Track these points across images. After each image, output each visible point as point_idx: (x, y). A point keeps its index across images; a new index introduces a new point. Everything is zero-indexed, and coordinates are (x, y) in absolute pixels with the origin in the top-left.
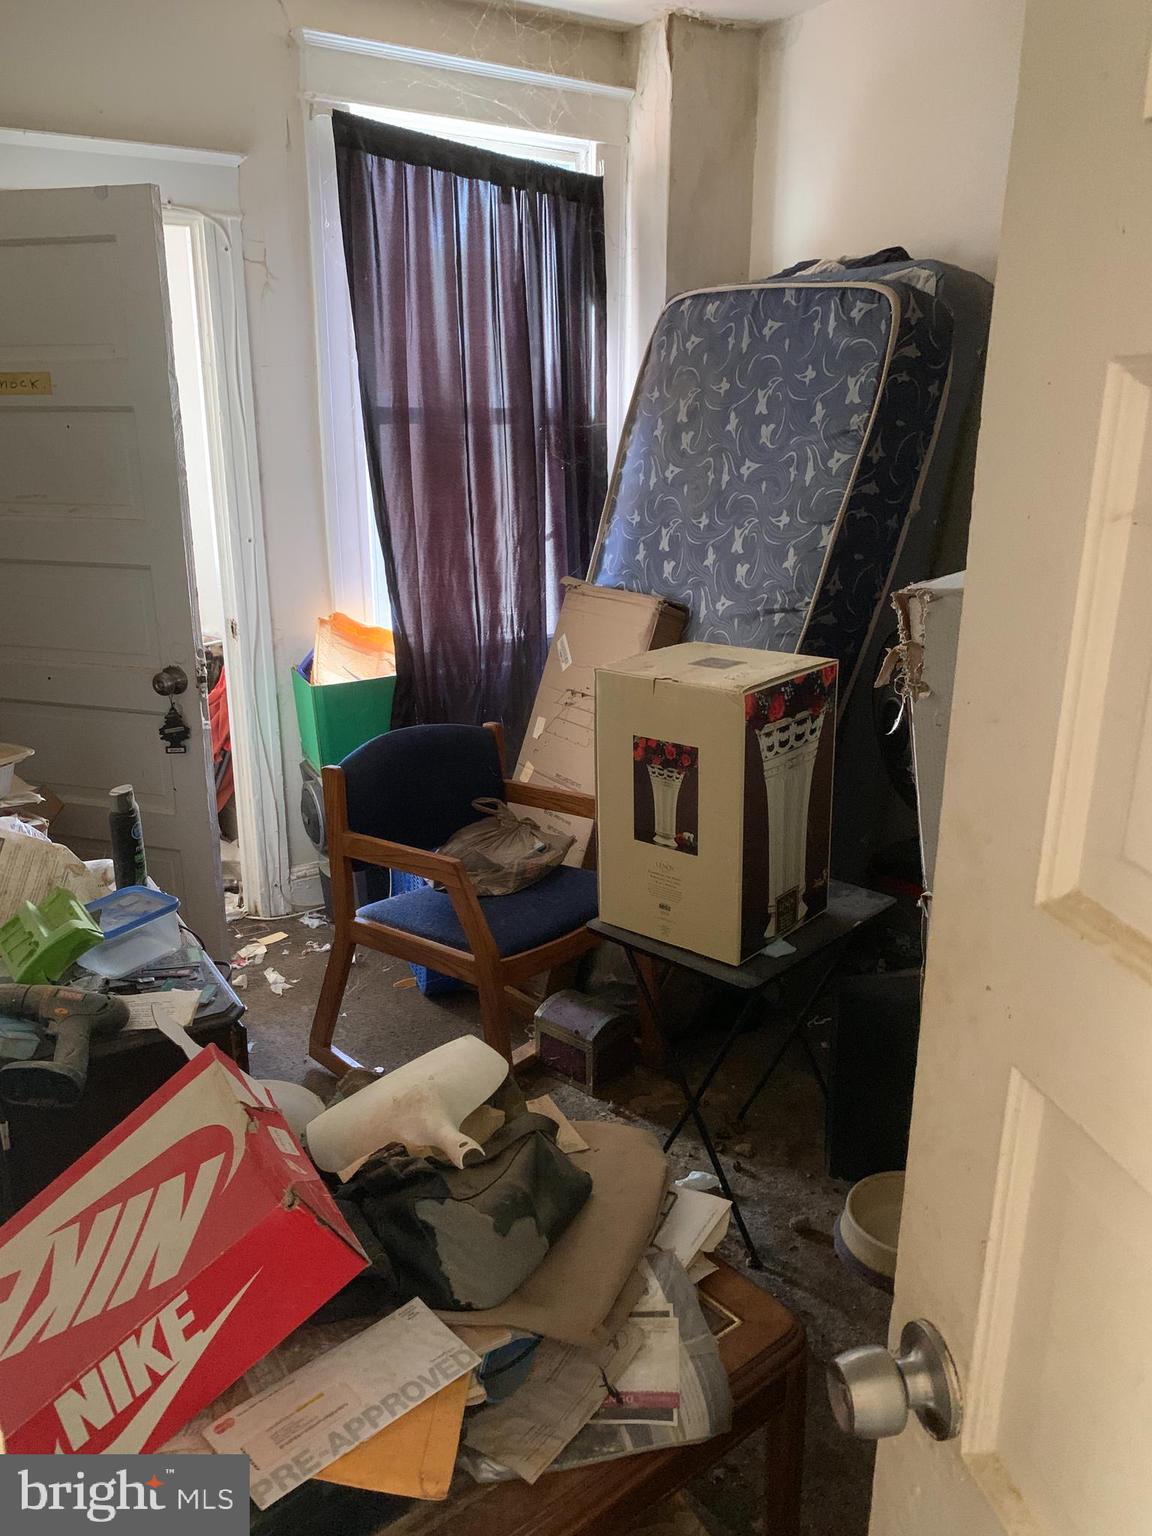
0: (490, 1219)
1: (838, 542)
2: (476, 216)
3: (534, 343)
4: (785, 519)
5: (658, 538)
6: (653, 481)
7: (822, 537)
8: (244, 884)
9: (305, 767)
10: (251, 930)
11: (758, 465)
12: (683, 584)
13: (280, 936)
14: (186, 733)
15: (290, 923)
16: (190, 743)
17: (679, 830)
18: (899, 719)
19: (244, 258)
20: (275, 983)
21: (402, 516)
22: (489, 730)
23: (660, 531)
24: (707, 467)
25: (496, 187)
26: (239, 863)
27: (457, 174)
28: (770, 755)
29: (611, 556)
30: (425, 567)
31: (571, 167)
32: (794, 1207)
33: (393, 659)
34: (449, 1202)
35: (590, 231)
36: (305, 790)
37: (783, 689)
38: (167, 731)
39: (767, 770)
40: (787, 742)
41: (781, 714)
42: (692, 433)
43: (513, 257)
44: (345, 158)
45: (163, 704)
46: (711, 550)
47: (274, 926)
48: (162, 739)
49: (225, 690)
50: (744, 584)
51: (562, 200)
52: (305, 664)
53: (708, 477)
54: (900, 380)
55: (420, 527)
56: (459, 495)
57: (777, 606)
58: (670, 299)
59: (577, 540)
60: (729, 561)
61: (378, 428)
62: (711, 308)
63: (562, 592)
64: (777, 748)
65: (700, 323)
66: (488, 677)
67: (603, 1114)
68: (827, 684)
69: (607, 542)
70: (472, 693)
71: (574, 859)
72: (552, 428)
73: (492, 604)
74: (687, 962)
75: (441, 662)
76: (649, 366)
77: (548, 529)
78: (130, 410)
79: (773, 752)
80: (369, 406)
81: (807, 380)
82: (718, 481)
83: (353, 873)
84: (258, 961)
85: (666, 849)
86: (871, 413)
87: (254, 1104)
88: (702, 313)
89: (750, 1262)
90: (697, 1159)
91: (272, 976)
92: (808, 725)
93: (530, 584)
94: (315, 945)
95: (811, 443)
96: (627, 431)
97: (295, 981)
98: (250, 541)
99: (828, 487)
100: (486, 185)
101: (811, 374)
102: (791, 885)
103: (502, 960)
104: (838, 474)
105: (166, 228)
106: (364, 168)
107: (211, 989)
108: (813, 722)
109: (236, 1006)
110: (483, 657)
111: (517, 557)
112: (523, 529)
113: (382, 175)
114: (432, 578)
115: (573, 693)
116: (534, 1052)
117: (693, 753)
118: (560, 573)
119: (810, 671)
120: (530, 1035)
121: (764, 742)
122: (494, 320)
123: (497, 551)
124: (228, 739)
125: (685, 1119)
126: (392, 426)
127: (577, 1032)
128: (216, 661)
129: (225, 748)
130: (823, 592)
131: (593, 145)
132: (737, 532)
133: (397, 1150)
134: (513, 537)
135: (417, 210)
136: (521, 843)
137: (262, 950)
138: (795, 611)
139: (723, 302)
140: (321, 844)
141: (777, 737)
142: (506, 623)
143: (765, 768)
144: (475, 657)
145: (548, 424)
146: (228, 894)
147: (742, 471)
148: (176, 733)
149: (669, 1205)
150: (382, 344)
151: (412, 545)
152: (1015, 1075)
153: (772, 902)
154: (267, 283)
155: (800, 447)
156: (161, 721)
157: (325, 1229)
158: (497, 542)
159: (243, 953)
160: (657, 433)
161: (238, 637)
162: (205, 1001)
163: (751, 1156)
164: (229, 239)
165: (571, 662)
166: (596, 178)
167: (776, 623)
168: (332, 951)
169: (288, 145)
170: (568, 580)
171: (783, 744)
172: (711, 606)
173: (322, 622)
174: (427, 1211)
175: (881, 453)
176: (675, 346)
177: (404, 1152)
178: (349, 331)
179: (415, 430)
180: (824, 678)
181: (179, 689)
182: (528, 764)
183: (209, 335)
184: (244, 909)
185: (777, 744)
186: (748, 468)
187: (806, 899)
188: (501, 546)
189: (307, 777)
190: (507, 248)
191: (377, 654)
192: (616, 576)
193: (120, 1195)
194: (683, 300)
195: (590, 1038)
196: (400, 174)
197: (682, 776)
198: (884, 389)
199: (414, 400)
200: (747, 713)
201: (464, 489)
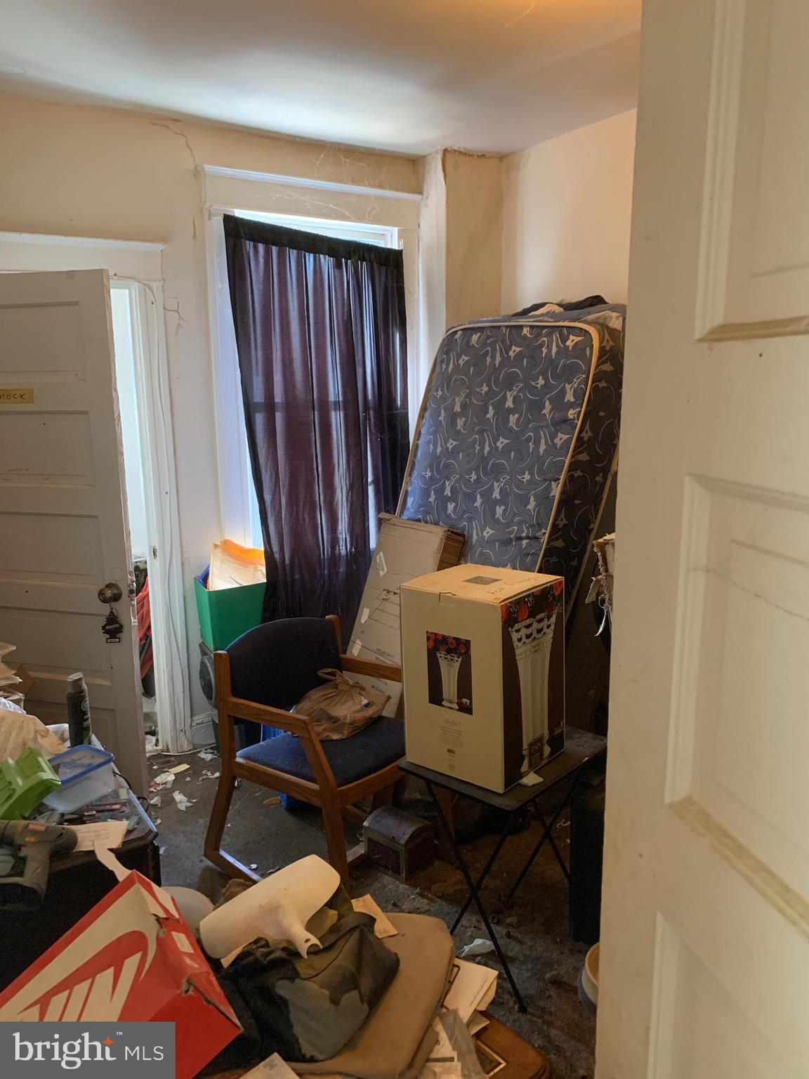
0: (327, 992)
1: (563, 493)
2: (319, 277)
3: (358, 358)
4: (527, 477)
5: (443, 487)
6: (439, 450)
7: (552, 490)
8: (159, 729)
9: (203, 647)
10: (165, 763)
11: (508, 441)
12: (461, 518)
13: (185, 767)
14: (120, 629)
15: (191, 758)
16: (123, 635)
17: (459, 697)
18: (603, 625)
19: (164, 309)
20: (180, 802)
21: (271, 475)
22: (330, 621)
23: (444, 483)
24: (474, 442)
25: (332, 259)
26: (156, 713)
27: (306, 251)
28: (520, 644)
29: (412, 499)
30: (286, 507)
31: (382, 244)
32: (550, 964)
33: (264, 569)
34: (297, 981)
35: (395, 285)
36: (203, 663)
37: (526, 599)
38: (107, 628)
39: (518, 655)
40: (531, 634)
41: (526, 616)
42: (464, 419)
43: (343, 304)
44: (232, 243)
45: (105, 609)
46: (479, 496)
47: (180, 760)
48: (104, 633)
49: (148, 593)
50: (501, 520)
51: (375, 265)
52: (204, 574)
53: (476, 448)
54: (600, 386)
55: (283, 481)
56: (309, 459)
57: (524, 535)
58: (449, 330)
59: (390, 485)
60: (490, 504)
61: (254, 416)
62: (475, 338)
63: (380, 522)
64: (524, 639)
65: (467, 348)
66: (330, 580)
67: (414, 897)
68: (557, 594)
69: (409, 489)
70: (318, 590)
71: (389, 712)
72: (372, 412)
73: (332, 530)
74: (468, 791)
75: (297, 570)
76: (435, 373)
77: (370, 479)
78: (86, 413)
79: (522, 642)
80: (248, 402)
81: (539, 386)
82: (482, 449)
83: (235, 726)
84: (169, 786)
85: (451, 710)
86: (582, 408)
87: (162, 915)
88: (469, 341)
89: (519, 1008)
90: (479, 929)
91: (178, 797)
92: (545, 623)
93: (358, 518)
94: (209, 774)
95: (542, 427)
96: (421, 416)
97: (194, 801)
98: (167, 493)
99: (555, 457)
100: (325, 258)
101: (541, 382)
102: (538, 735)
103: (339, 789)
104: (561, 448)
105: (112, 291)
106: (244, 250)
107: (135, 819)
108: (548, 620)
109: (152, 831)
110: (326, 567)
111: (349, 498)
112: (353, 479)
113: (256, 255)
114: (291, 515)
115: (388, 592)
116: (363, 852)
117: (467, 644)
118: (378, 510)
119: (545, 586)
120: (361, 839)
121: (515, 636)
122: (331, 345)
123: (335, 495)
124: (149, 627)
125: (470, 900)
126: (263, 415)
127: (393, 837)
128: (141, 573)
129: (147, 634)
130: (554, 525)
131: (396, 230)
132: (496, 485)
133: (262, 943)
134: (346, 485)
135: (279, 274)
136: (352, 701)
137: (173, 777)
138: (536, 538)
139: (482, 333)
140: (213, 700)
141: (524, 632)
142: (342, 543)
143: (517, 653)
144: (320, 568)
145: (369, 409)
146: (149, 736)
147: (497, 445)
148: (113, 628)
149: (454, 975)
150: (257, 363)
151: (277, 493)
152: (660, 917)
153: (525, 746)
154: (179, 324)
155: (536, 430)
156: (103, 621)
157: (211, 1007)
158: (335, 489)
159: (158, 780)
160: (441, 418)
161: (157, 558)
162: (130, 828)
163: (518, 926)
164: (154, 297)
165: (386, 570)
166: (398, 250)
167: (524, 546)
168: (220, 778)
169: (194, 237)
170: (384, 515)
171: (528, 637)
172: (480, 533)
173: (216, 546)
174: (283, 988)
175: (590, 434)
176: (452, 362)
177: (267, 945)
178: (234, 354)
179: (279, 416)
180: (555, 590)
181: (116, 598)
182: (358, 641)
183: (140, 359)
184: (159, 747)
185: (524, 637)
186: (502, 443)
187: (549, 743)
188: (338, 491)
189: (204, 653)
190: (339, 297)
191: (253, 566)
192: (415, 512)
193: (68, 984)
194: (456, 332)
195: (403, 842)
196: (268, 253)
197: (460, 660)
198: (590, 393)
199: (279, 397)
200: (502, 617)
201: (312, 455)
